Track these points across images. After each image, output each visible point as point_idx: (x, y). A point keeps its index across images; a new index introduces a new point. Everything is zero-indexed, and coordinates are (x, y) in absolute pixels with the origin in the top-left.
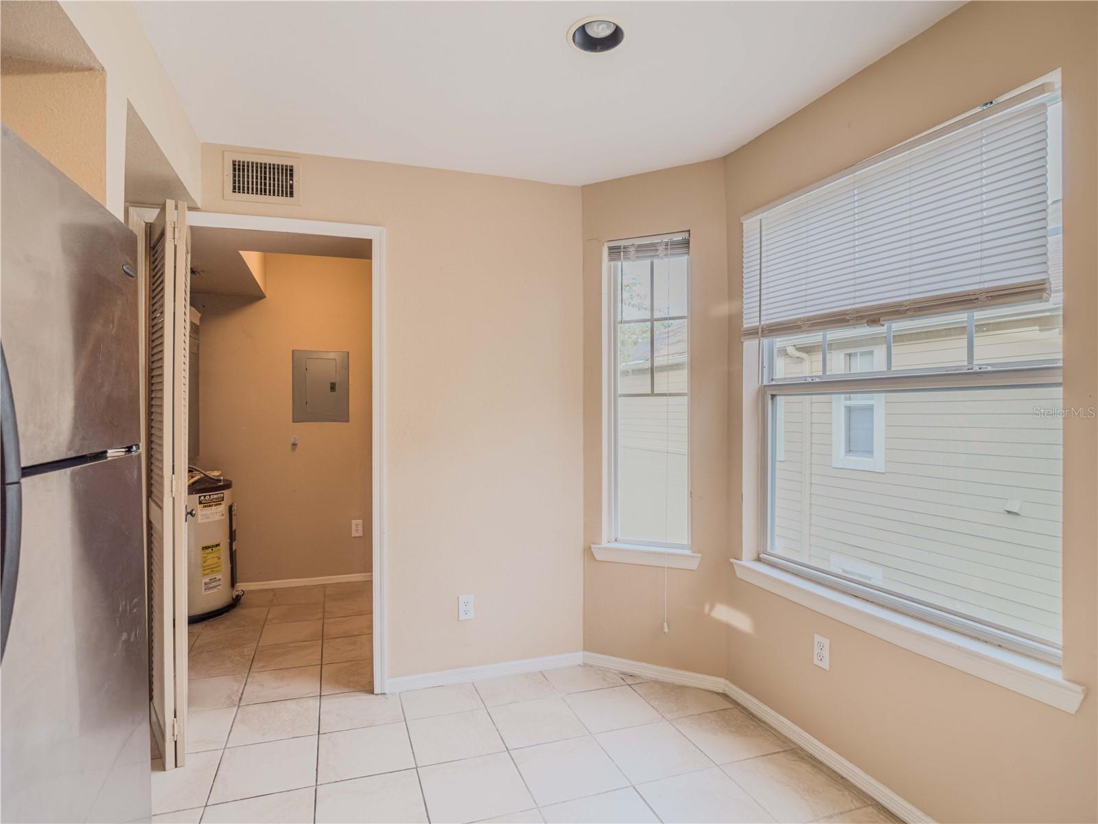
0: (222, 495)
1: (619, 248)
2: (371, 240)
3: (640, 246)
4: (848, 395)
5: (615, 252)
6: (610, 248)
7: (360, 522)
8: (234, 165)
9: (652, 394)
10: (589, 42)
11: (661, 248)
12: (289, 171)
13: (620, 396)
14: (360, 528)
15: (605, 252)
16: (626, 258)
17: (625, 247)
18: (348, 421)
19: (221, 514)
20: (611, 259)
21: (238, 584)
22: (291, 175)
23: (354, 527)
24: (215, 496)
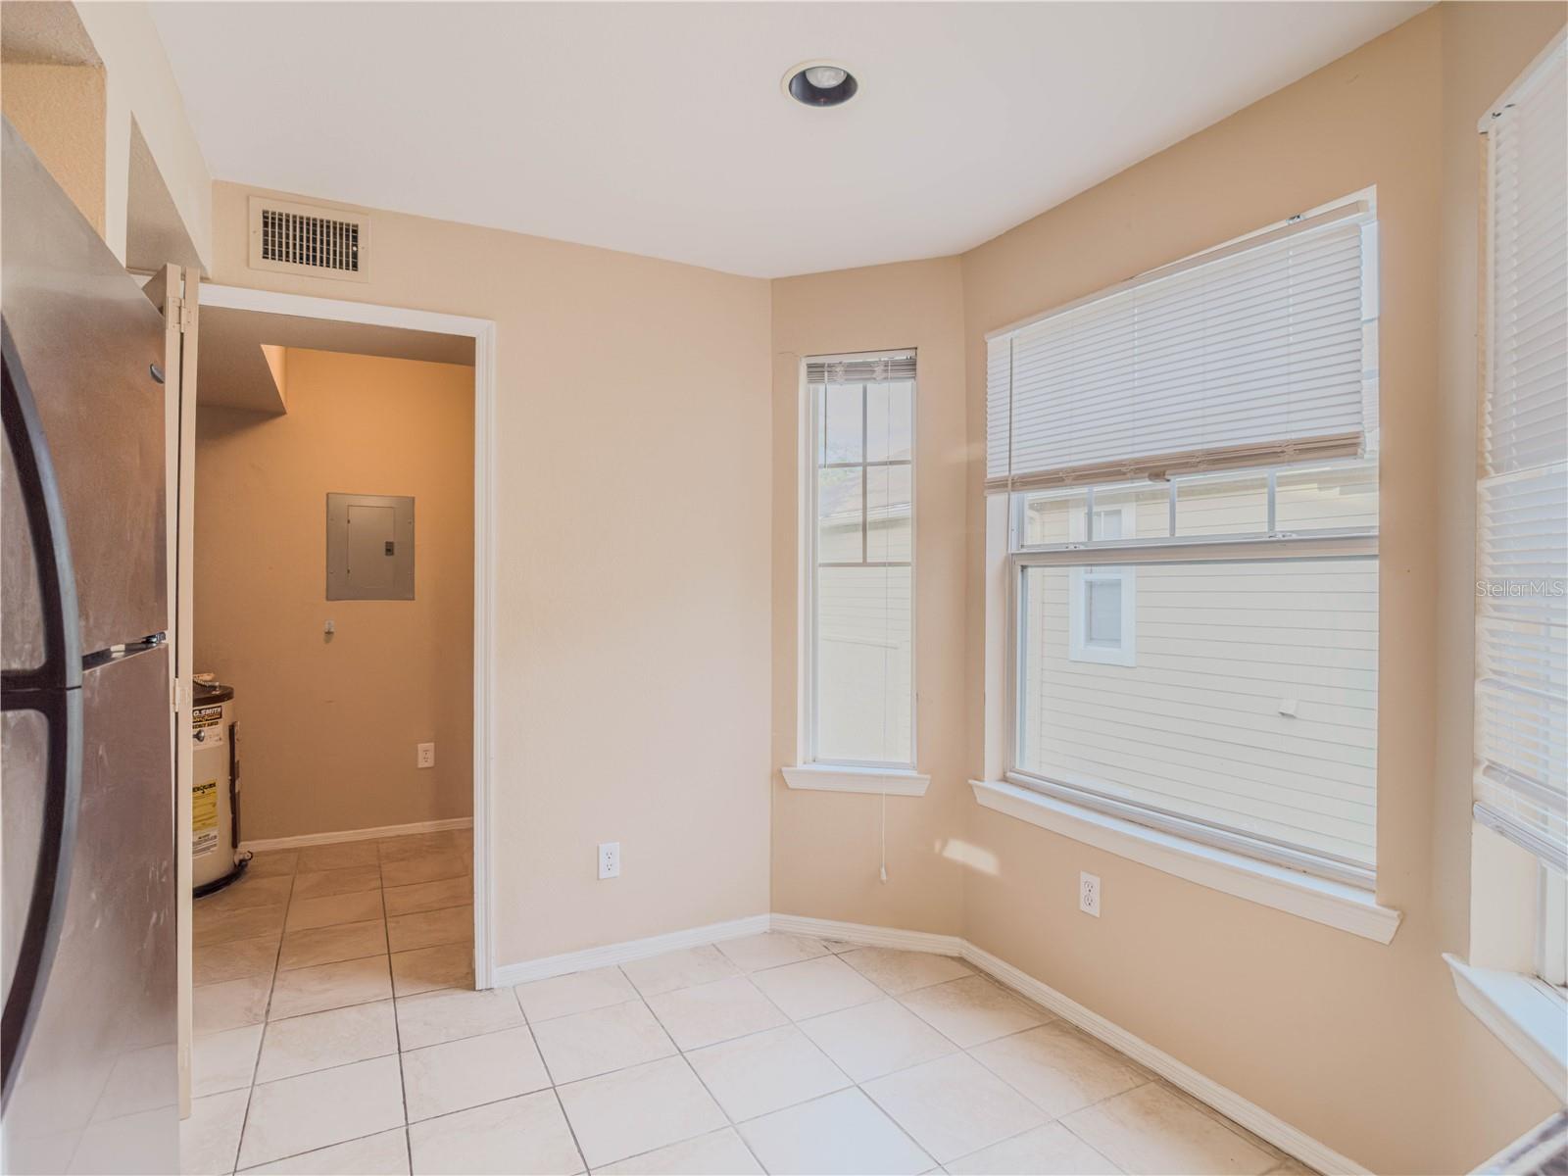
0: (219, 709)
1: (822, 366)
2: (473, 340)
3: (851, 365)
4: (1089, 568)
5: (816, 371)
6: (809, 366)
7: (431, 746)
8: (265, 217)
9: (865, 564)
10: (811, 93)
11: (879, 369)
12: (352, 233)
13: (821, 565)
14: (431, 755)
15: (803, 370)
16: (832, 380)
17: (829, 366)
18: (413, 599)
19: (217, 738)
20: (811, 381)
21: (242, 843)
22: (355, 239)
23: (421, 755)
24: (208, 712)
